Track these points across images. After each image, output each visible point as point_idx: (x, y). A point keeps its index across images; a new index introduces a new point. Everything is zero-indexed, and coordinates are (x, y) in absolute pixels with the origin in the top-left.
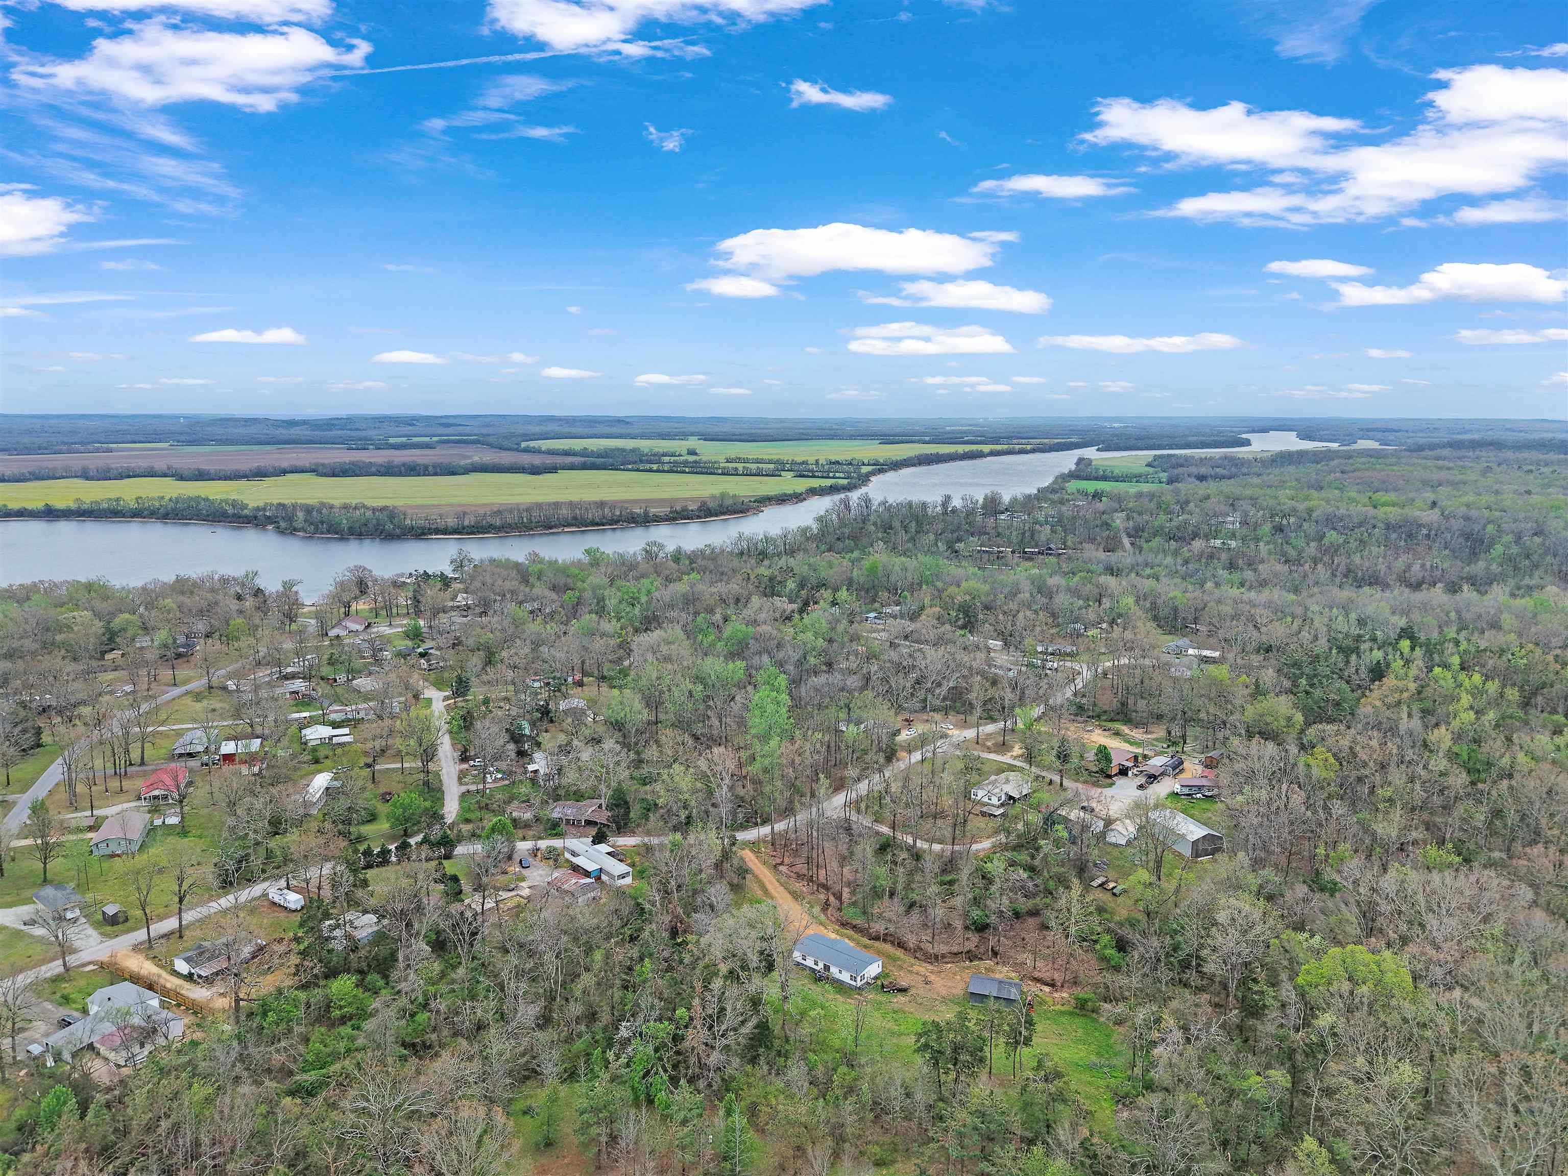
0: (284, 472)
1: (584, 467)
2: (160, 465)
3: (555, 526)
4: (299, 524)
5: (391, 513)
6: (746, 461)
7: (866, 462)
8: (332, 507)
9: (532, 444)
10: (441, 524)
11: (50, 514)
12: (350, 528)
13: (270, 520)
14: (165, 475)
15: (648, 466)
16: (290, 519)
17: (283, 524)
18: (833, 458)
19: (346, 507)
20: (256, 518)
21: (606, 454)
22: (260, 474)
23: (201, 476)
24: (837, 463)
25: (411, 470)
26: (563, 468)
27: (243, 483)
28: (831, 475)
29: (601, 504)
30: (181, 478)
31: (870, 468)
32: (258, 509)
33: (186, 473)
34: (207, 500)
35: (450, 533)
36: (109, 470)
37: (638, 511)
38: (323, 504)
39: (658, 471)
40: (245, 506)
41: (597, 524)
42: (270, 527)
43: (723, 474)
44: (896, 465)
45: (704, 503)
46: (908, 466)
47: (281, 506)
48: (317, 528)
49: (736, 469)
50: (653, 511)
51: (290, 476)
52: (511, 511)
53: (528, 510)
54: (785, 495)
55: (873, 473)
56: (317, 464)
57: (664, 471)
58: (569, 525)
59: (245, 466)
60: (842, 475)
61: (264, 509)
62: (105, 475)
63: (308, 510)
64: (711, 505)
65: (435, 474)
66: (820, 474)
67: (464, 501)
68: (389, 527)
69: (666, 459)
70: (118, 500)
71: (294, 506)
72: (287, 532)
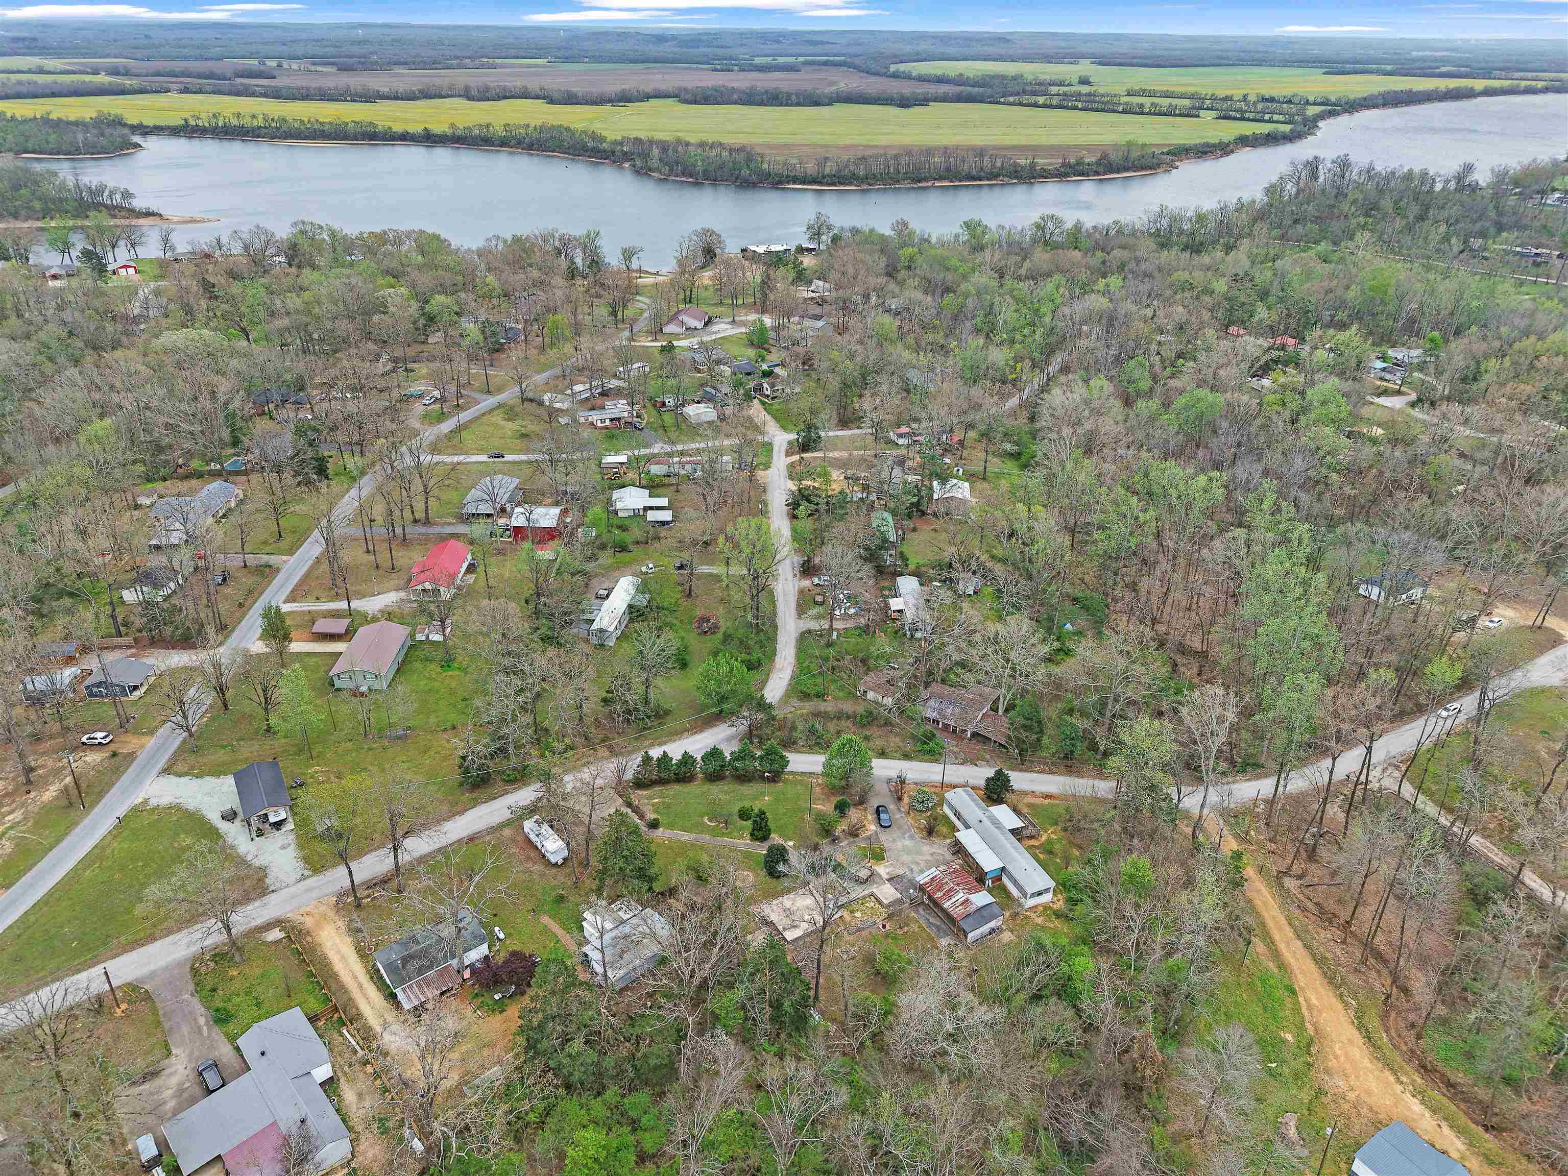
0: (647, 97)
1: (959, 99)
2: (534, 85)
3: (925, 179)
4: (654, 163)
5: (747, 154)
6: (1152, 94)
7: (1311, 99)
8: (688, 144)
9: (902, 67)
10: (799, 172)
11: (429, 139)
12: (705, 172)
13: (626, 157)
14: (537, 97)
15: (1033, 99)
16: (646, 156)
17: (639, 163)
18: (1268, 92)
19: (702, 145)
20: (613, 152)
21: (984, 82)
22: (624, 98)
23: (570, 99)
24: (1272, 100)
25: (774, 99)
26: (937, 99)
27: (608, 108)
28: (1267, 117)
29: (980, 152)
30: (552, 101)
31: (1317, 109)
32: (615, 143)
33: (556, 96)
34: (568, 129)
35: (810, 183)
36: (487, 89)
37: (1022, 162)
38: (679, 141)
39: (1045, 106)
40: (603, 139)
41: (973, 178)
42: (627, 165)
43: (1124, 112)
44: (1352, 106)
45: (1105, 156)
46: (1368, 107)
47: (638, 141)
48: (671, 170)
49: (1142, 106)
50: (1041, 161)
51: (653, 102)
52: (876, 157)
53: (896, 157)
54: (1207, 145)
55: (1321, 116)
56: (681, 89)
57: (1051, 107)
58: (941, 178)
59: (613, 87)
60: (1281, 118)
61: (621, 143)
62: (485, 95)
63: (664, 146)
64: (1113, 156)
65: (798, 104)
66: (1251, 116)
67: (827, 139)
68: (745, 172)
69: (1054, 90)
70: (488, 126)
71: (651, 142)
72: (643, 172)
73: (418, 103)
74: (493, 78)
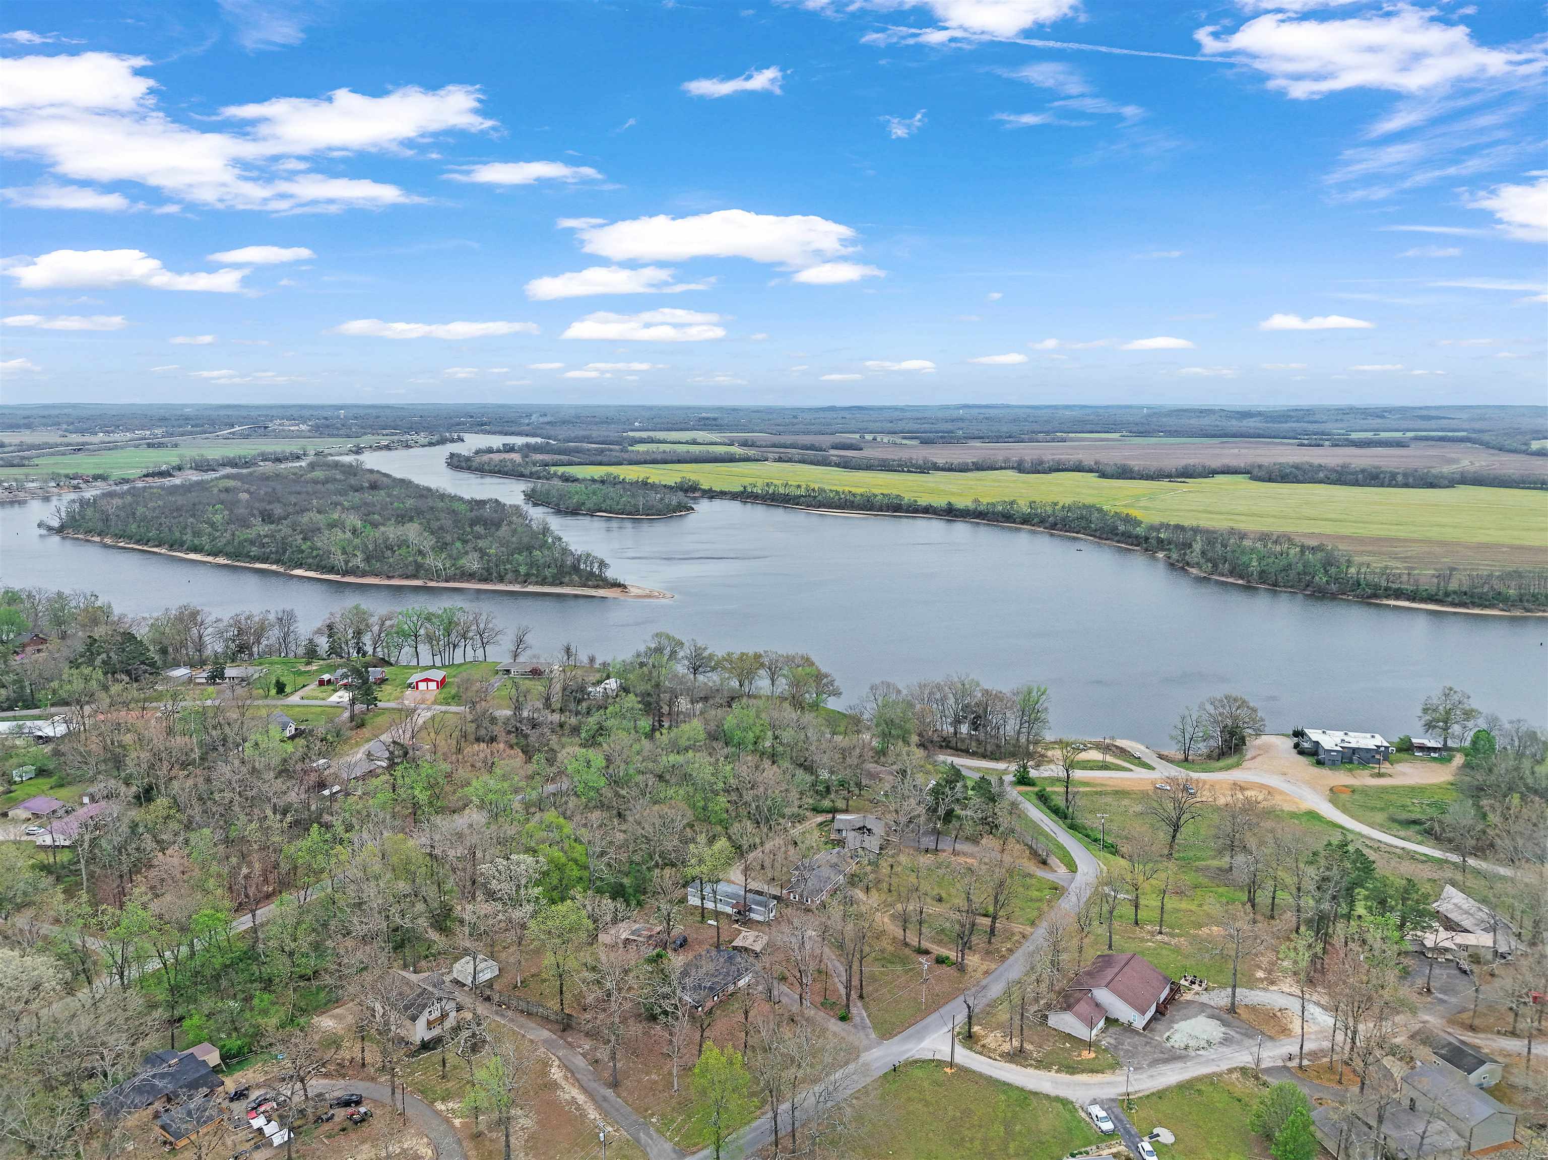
0: (1213, 472)
2: (1090, 459)
4: (1194, 557)
8: (1242, 537)
11: (951, 514)
12: (1262, 572)
13: (1162, 544)
14: (1091, 471)
16: (1185, 548)
17: (1174, 555)
19: (1264, 537)
20: (1147, 539)
22: (1185, 474)
23: (1124, 474)
27: (1165, 484)
32: (1152, 528)
33: (1109, 470)
34: (1100, 510)
36: (1041, 463)
38: (1232, 532)
40: (1138, 523)
42: (1160, 555)
47: (1179, 528)
48: (1214, 567)
59: (1173, 463)
61: (1158, 530)
62: (1038, 468)
63: (1211, 537)
68: (1321, 579)
71: (1196, 530)
72: (1179, 567)
73: (969, 474)
74: (1050, 452)
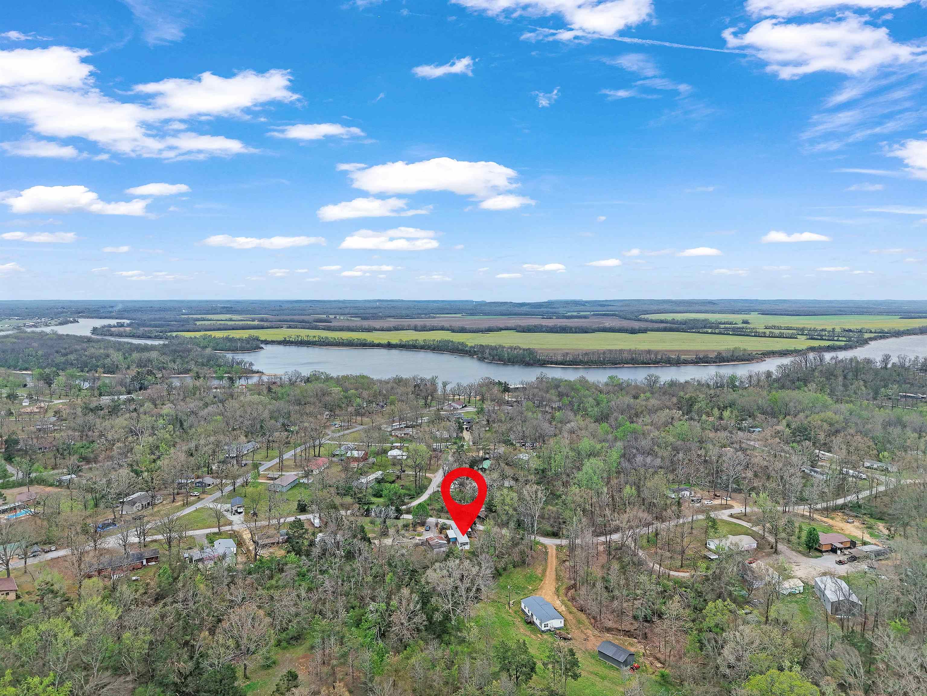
0: (501, 329)
1: (665, 330)
2: (446, 325)
3: (619, 363)
4: (487, 355)
5: (530, 352)
6: (779, 328)
7: (873, 330)
8: (504, 347)
9: (643, 316)
10: (554, 359)
11: (389, 346)
12: (509, 359)
13: (475, 353)
14: (448, 330)
15: (705, 330)
16: (483, 352)
17: (480, 355)
18: (847, 328)
19: (511, 348)
20: (470, 351)
21: (685, 322)
22: (489, 330)
23: (463, 330)
24: (850, 331)
25: (564, 330)
26: (652, 330)
27: (480, 334)
28: (836, 338)
29: (649, 352)
30: (453, 331)
31: (872, 335)
32: (471, 347)
33: (457, 329)
34: (452, 342)
35: (559, 364)
36: (425, 327)
37: (673, 357)
38: (500, 346)
39: (711, 333)
40: (467, 346)
41: (646, 364)
42: (475, 357)
43: (755, 336)
44: (898, 334)
45: (719, 353)
46: (910, 334)
47: (481, 346)
48: (493, 358)
49: (765, 333)
50: (683, 357)
51: (503, 332)
52: (593, 353)
53: (604, 353)
54: (787, 351)
55: (871, 339)
56: (517, 326)
57: (715, 333)
58: (627, 363)
59: (486, 325)
60: (844, 339)
61: (474, 348)
62: (424, 329)
63: (492, 348)
64: (724, 355)
65: (576, 332)
66: (826, 338)
67: (586, 348)
68: (528, 359)
69: (722, 326)
70: (416, 340)
71: (487, 346)
72: (482, 359)
73: (392, 332)
74: (429, 322)
